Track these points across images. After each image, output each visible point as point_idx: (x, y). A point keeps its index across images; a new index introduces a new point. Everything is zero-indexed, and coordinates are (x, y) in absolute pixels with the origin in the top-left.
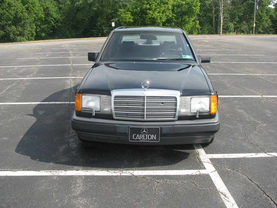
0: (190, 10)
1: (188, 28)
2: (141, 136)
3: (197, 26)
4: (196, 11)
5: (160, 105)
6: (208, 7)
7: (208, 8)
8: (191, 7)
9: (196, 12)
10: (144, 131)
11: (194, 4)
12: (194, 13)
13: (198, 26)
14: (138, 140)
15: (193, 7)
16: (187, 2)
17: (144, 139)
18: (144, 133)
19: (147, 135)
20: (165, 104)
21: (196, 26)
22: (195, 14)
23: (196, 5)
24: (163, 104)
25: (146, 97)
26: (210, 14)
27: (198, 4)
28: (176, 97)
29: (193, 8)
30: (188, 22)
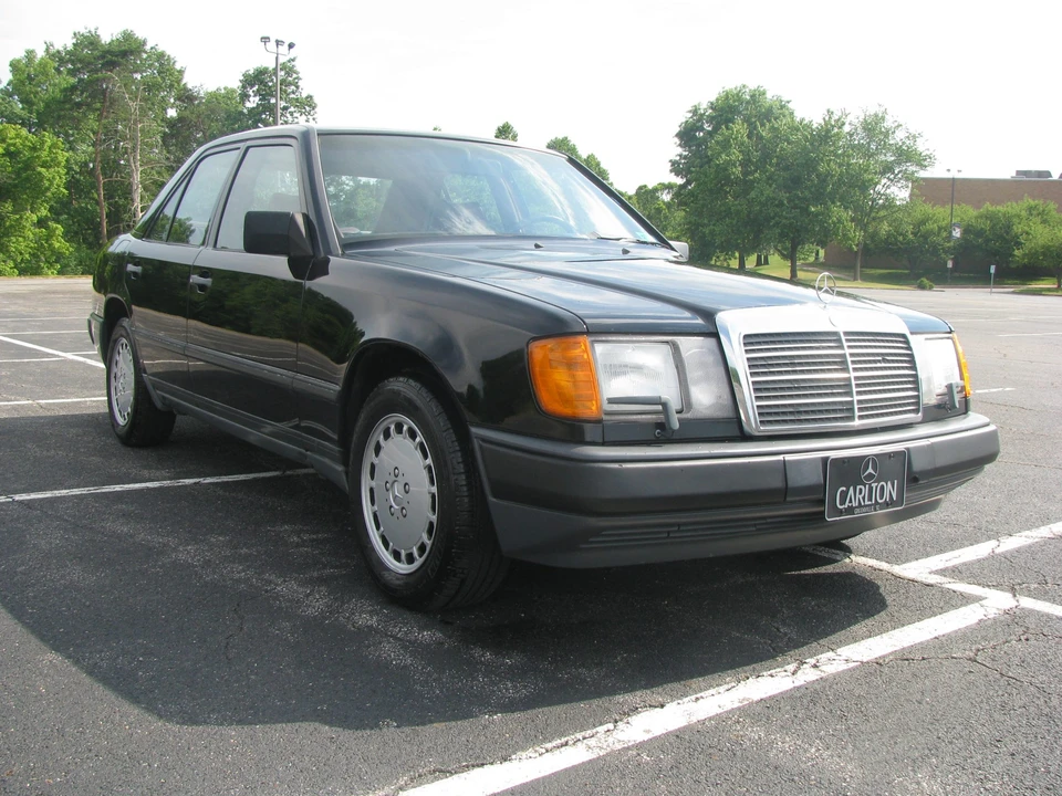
0: (28, 179)
1: (21, 254)
2: (860, 493)
3: (57, 245)
4: (52, 184)
5: (879, 365)
6: (76, 173)
7: (78, 181)
8: (28, 166)
9: (53, 190)
10: (870, 470)
11: (44, 154)
12: (44, 193)
13: (59, 243)
14: (850, 510)
15: (39, 169)
16: (9, 145)
17: (867, 503)
18: (870, 476)
19: (874, 485)
20: (893, 361)
21: (50, 245)
22: (49, 194)
23: (52, 161)
24: (884, 361)
25: (846, 333)
26: (87, 204)
27: (60, 158)
28: (904, 336)
29: (40, 173)
30: (18, 228)
